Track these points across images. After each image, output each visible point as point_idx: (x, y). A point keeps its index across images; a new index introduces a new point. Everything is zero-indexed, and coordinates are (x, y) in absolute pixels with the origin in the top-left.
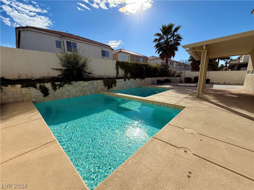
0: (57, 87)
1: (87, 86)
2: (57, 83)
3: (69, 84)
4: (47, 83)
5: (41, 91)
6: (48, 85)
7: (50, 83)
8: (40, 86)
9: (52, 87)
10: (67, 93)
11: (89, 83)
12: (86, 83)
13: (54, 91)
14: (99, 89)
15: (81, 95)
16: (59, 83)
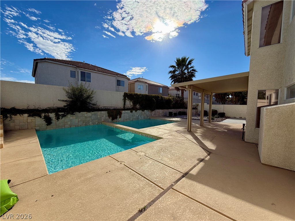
0: (61, 117)
1: (90, 117)
2: (60, 113)
3: (72, 114)
4: (51, 113)
5: (44, 120)
6: (52, 115)
7: (54, 114)
8: (45, 115)
9: (56, 117)
10: (69, 123)
11: (92, 114)
12: (89, 114)
13: (57, 121)
14: (103, 120)
15: (83, 125)
16: (63, 113)
